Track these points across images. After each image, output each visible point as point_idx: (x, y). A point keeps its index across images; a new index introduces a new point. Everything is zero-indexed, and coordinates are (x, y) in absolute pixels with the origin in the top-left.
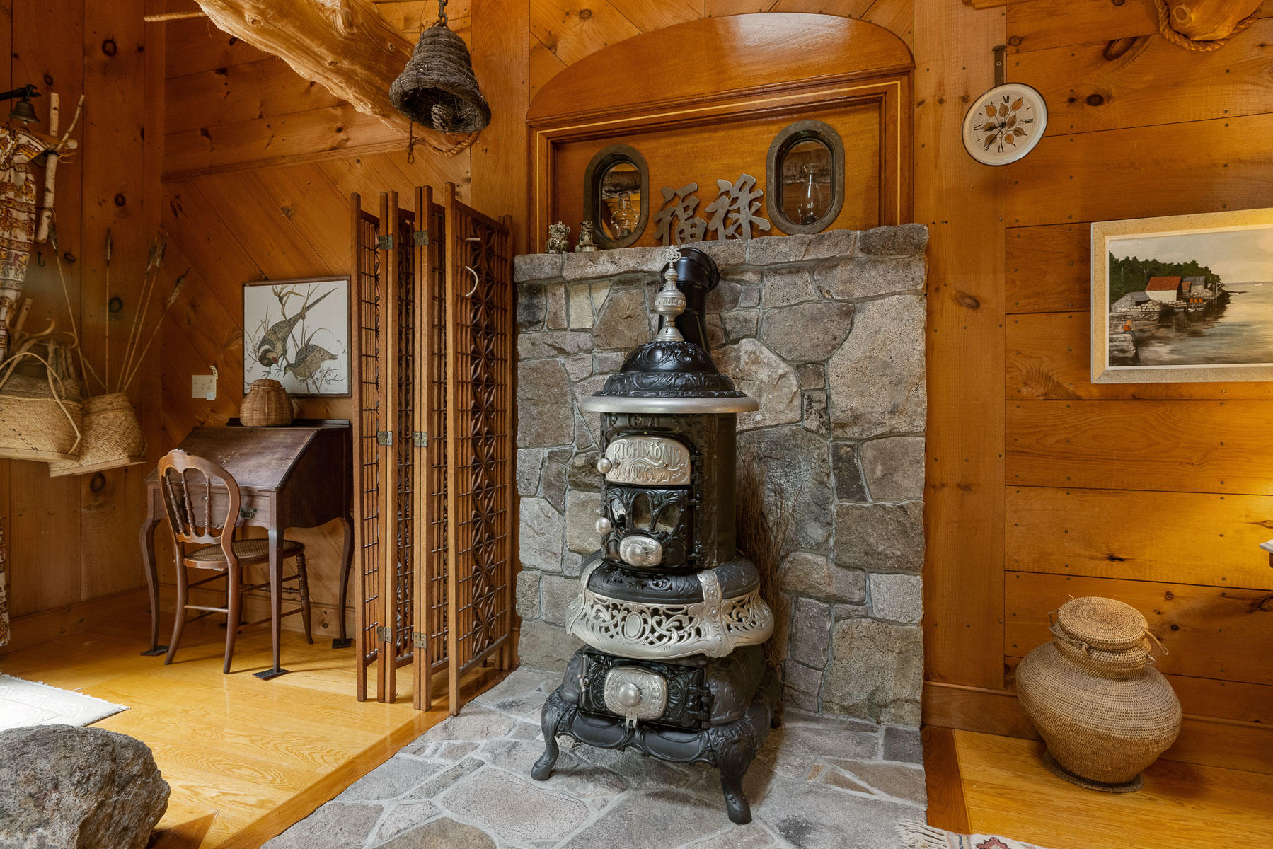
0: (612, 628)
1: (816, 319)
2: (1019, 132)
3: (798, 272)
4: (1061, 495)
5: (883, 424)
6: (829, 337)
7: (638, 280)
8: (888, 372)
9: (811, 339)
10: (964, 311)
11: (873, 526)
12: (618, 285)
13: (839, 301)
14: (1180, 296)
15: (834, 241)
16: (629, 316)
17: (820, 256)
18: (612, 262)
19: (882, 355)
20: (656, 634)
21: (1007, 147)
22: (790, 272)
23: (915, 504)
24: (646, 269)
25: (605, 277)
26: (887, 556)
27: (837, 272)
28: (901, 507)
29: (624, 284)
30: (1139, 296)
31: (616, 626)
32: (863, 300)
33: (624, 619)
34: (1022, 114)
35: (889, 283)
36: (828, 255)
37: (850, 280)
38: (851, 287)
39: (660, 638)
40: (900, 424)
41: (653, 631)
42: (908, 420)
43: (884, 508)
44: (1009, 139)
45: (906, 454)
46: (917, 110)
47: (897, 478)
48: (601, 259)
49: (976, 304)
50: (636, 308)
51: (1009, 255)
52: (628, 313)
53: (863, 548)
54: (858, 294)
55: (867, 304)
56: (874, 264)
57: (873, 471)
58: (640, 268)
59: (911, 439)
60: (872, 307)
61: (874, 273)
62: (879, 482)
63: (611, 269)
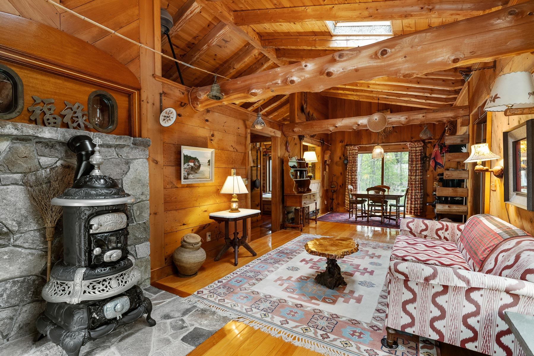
0: (105, 289)
1: (118, 165)
2: (170, 119)
3: (110, 147)
4: (175, 211)
5: (139, 198)
6: (122, 171)
7: (31, 140)
8: (141, 182)
9: (117, 171)
10: (154, 164)
11: (136, 230)
12: (16, 140)
13: (125, 159)
14: (194, 165)
15: (125, 139)
16: (26, 157)
17: (120, 143)
18: (16, 129)
19: (138, 177)
20: (124, 282)
21: (167, 122)
22: (107, 147)
23: (148, 221)
24: (40, 136)
25: (8, 136)
26: (141, 238)
27: (124, 149)
28: (144, 223)
29: (20, 140)
30: (188, 164)
31: (106, 287)
32: (132, 159)
33: (109, 283)
34: (171, 116)
35: (140, 155)
36: (123, 143)
37: (128, 153)
38: (129, 155)
39: (126, 282)
40: (143, 197)
41: (122, 282)
42: (145, 196)
43: (139, 224)
44: (168, 121)
45: (145, 206)
46: (142, 103)
47: (143, 214)
48: (8, 126)
49: (157, 163)
50: (29, 153)
51: (164, 150)
52: (25, 155)
53: (134, 238)
54: (131, 157)
55: (133, 161)
56: (136, 148)
57: (137, 213)
58: (36, 135)
59: (146, 202)
60: (135, 162)
61: (136, 151)
62: (138, 216)
63: (15, 132)
